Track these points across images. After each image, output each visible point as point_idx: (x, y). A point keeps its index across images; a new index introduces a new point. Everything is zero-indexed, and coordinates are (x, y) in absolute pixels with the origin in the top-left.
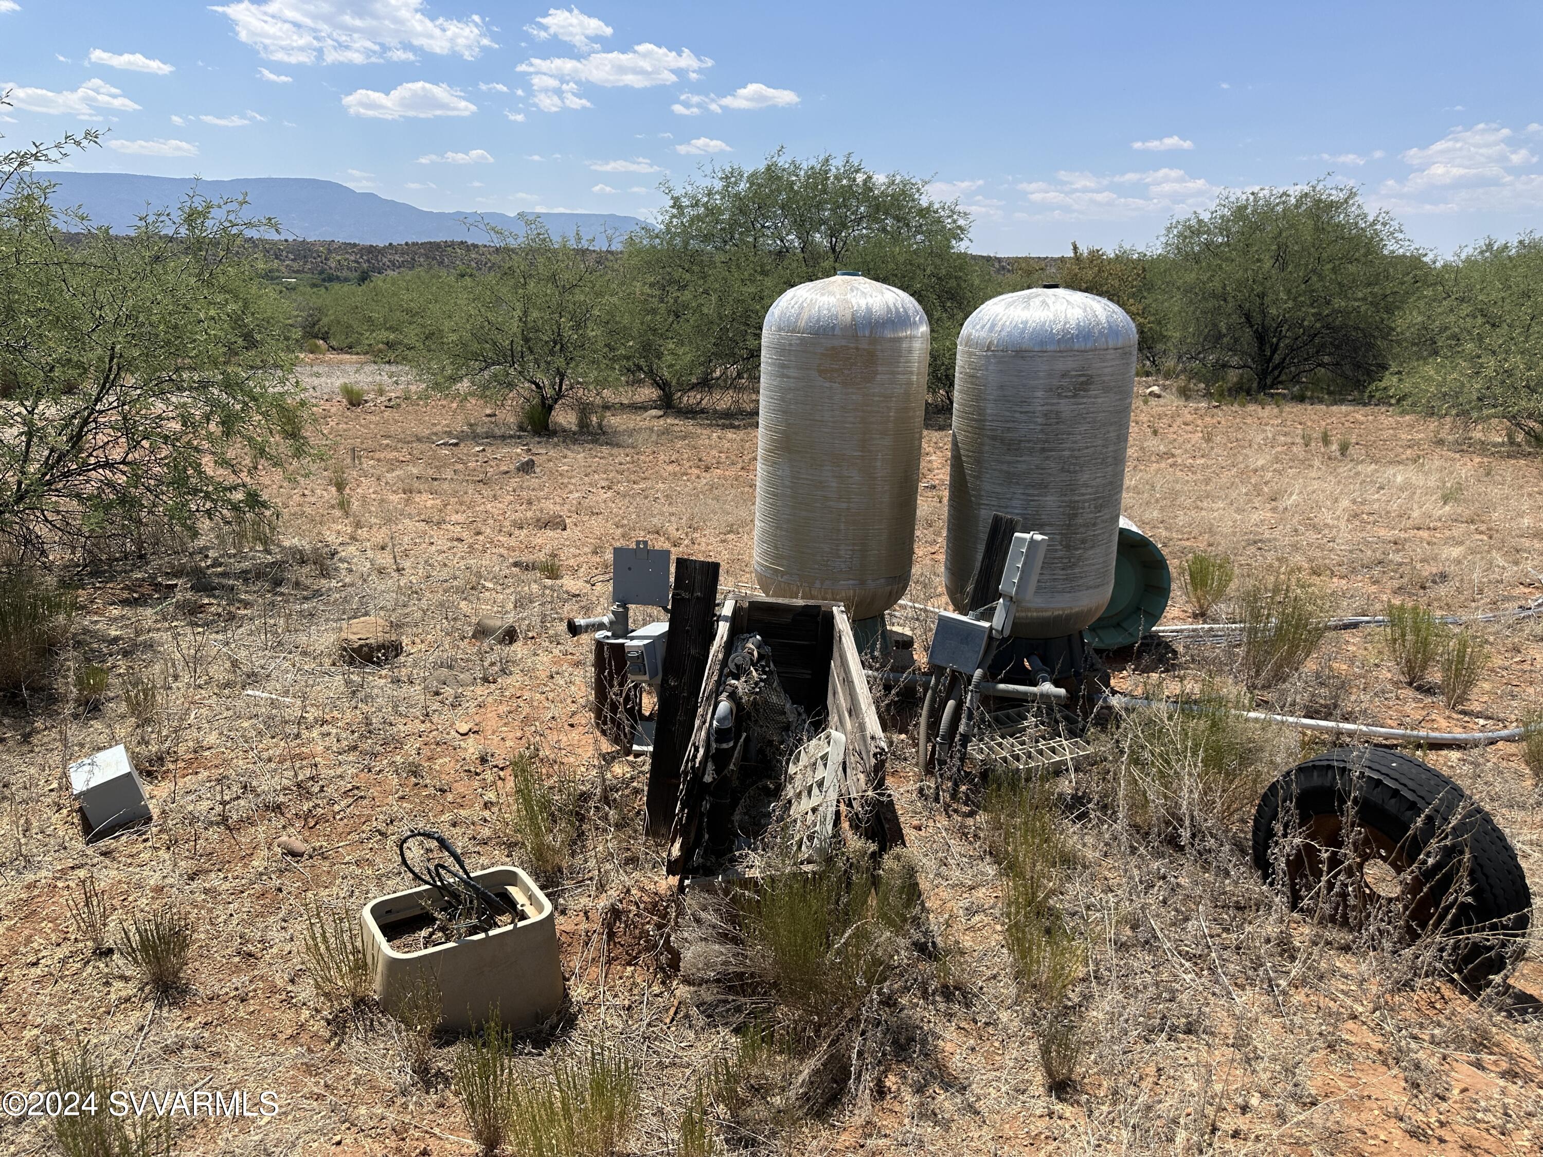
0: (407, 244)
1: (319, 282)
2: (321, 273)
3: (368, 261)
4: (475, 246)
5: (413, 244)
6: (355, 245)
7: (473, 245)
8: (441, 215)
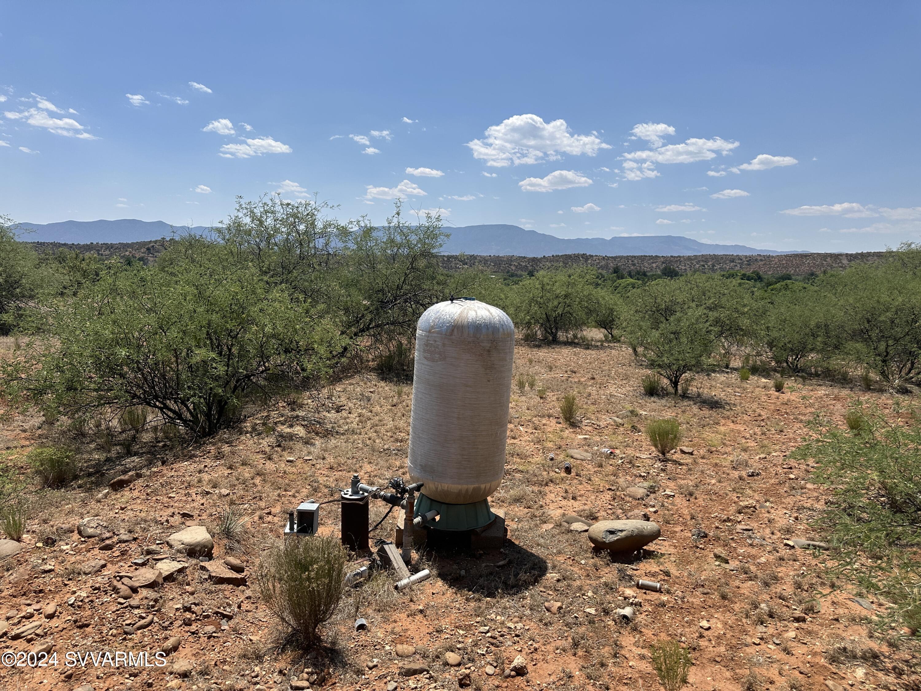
0: (553, 256)
1: (508, 277)
2: (508, 272)
3: (532, 266)
4: (591, 256)
5: (557, 256)
6: (525, 258)
7: (590, 255)
8: (569, 240)
